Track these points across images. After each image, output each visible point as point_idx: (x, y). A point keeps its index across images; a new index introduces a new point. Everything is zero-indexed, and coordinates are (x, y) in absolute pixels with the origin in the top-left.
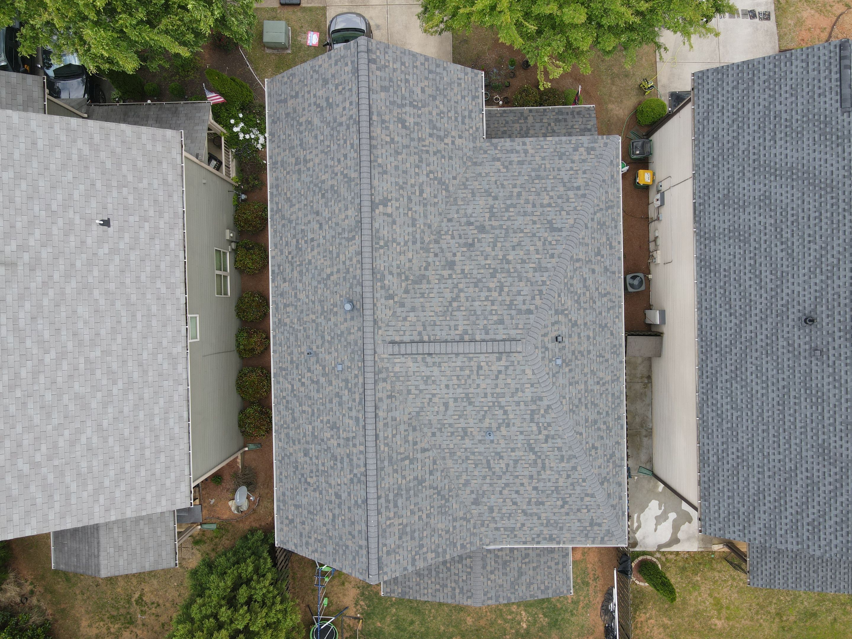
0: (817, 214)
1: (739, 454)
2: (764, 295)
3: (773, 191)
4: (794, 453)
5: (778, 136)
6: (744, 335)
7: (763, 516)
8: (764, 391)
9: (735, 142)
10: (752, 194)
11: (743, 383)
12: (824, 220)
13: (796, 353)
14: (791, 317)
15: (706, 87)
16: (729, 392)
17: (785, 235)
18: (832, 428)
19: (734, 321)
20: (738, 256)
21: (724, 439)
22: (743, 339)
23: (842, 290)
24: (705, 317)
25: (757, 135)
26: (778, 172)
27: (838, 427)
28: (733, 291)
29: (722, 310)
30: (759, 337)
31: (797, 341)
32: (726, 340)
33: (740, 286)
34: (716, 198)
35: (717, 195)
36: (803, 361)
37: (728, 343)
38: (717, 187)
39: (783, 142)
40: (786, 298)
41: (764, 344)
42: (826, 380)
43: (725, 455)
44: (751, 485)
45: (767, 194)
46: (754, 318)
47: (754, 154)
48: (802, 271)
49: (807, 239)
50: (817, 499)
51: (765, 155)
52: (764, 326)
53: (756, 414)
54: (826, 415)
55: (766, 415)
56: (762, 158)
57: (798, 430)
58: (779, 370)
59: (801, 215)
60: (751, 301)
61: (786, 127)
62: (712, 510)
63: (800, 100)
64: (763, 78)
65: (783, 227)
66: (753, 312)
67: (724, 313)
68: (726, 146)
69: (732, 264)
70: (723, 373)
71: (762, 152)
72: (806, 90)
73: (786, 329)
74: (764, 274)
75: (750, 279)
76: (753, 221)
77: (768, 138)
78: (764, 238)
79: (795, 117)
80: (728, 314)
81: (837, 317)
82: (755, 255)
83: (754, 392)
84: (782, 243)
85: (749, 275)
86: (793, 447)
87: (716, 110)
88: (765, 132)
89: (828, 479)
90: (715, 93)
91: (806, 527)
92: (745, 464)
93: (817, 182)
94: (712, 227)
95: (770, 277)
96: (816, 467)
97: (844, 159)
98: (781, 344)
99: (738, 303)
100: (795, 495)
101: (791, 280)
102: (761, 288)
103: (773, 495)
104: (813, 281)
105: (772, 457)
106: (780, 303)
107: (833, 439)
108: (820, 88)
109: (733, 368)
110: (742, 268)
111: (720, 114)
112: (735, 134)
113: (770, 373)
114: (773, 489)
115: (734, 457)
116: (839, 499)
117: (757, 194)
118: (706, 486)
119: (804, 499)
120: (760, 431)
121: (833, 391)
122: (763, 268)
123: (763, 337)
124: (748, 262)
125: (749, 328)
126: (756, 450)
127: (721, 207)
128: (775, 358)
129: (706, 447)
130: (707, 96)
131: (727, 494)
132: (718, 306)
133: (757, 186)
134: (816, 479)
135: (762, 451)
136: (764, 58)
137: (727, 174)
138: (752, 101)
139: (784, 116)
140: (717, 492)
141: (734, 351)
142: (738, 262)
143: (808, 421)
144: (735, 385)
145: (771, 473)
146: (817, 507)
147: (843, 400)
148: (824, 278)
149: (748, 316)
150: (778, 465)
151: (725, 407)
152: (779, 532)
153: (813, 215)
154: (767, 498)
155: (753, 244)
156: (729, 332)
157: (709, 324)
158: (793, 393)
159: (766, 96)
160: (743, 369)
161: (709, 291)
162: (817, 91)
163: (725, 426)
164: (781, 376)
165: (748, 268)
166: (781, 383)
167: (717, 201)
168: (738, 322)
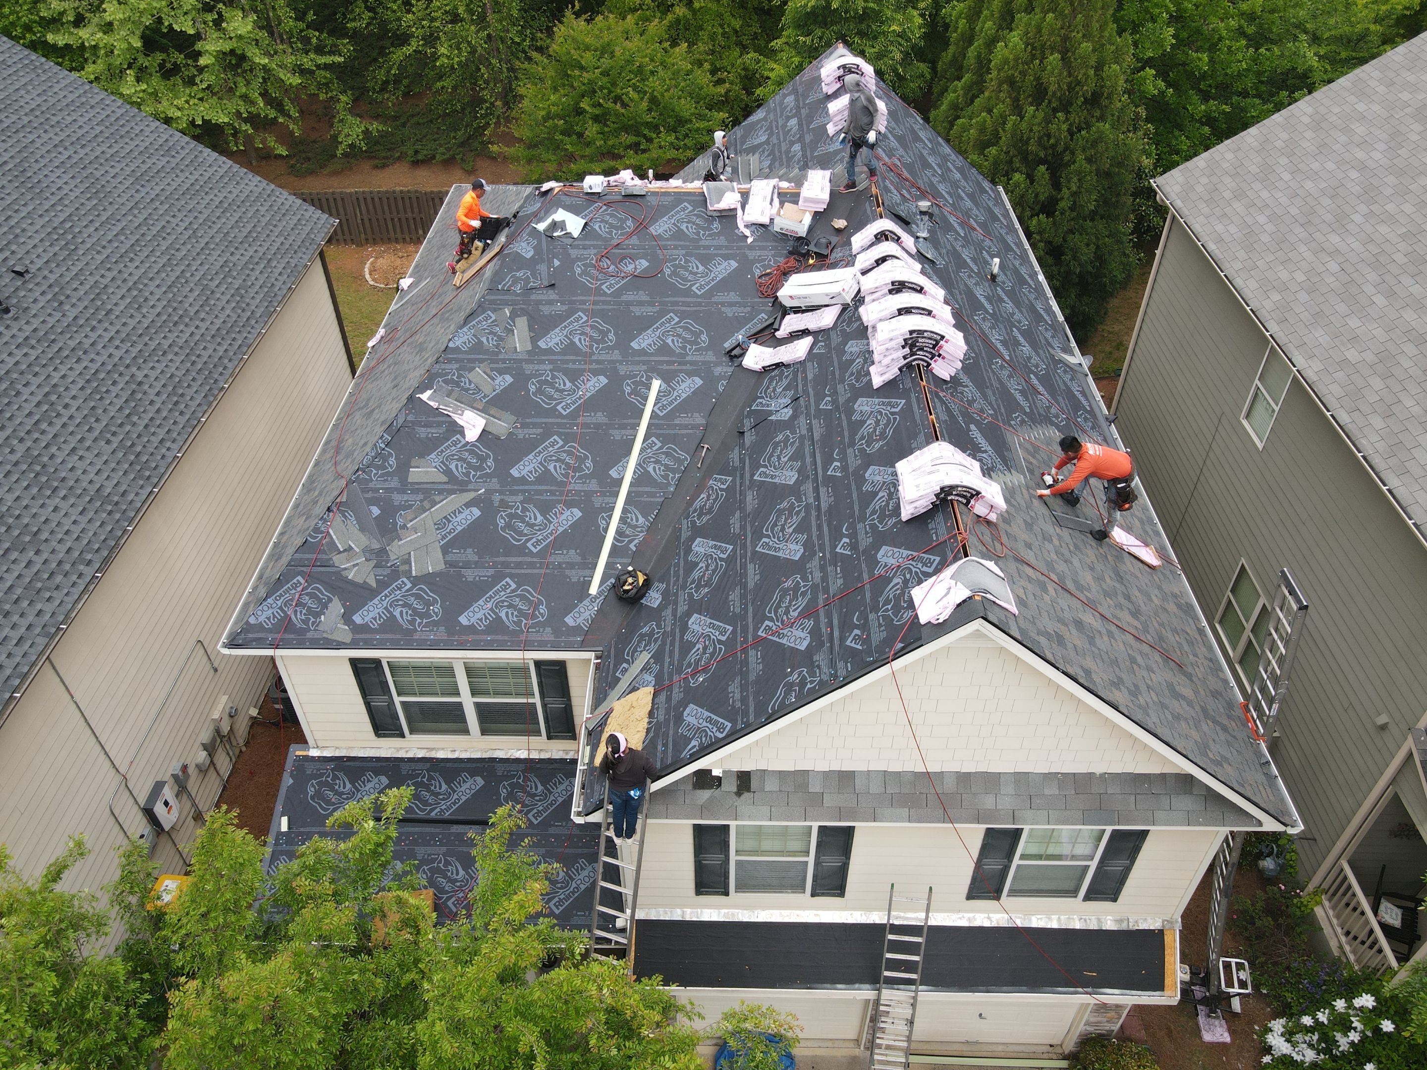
1: (232, 250)
2: (56, 376)
4: (145, 212)
6: (134, 351)
7: (235, 191)
8: (146, 281)
11: (175, 305)
13: (56, 289)
14: (28, 328)
16: (207, 309)
18: (66, 202)
19: (140, 376)
20: (67, 448)
21: (247, 272)
22: (139, 347)
24: (193, 405)
27: (55, 198)
28: (113, 409)
29: (152, 397)
30: (107, 336)
31: (43, 299)
32: (171, 361)
34: (45, 556)
35: (39, 560)
36: (53, 277)
37: (170, 357)
38: (29, 573)
40: (18, 353)
41: (106, 324)
42: (31, 243)
43: (256, 260)
44: (233, 219)
46: (100, 360)
50: (144, 166)
52: (87, 342)
53: (178, 269)
54: (63, 215)
55: (162, 261)
57: (120, 225)
58: (102, 288)
60: (88, 381)
66: (94, 366)
67: (152, 392)
69: (88, 443)
70: (202, 330)
73: (51, 320)
74: (35, 399)
75: (66, 406)
80: (146, 387)
82: (29, 432)
83: (164, 289)
85: (65, 413)
86: (140, 216)
89: (112, 171)
92: (230, 239)
94: (91, 514)
95: (25, 391)
96: (122, 187)
98: (75, 311)
100: (174, 184)
103: (207, 198)
105: (183, 225)
106: (34, 354)
107: (72, 196)
109: (181, 327)
110: (71, 429)
113: (121, 292)
114: (205, 202)
115: (242, 251)
116: (111, 151)
119: (163, 175)
120: (184, 252)
121: (31, 228)
122: (28, 407)
123: (100, 332)
124: (52, 431)
125: (118, 354)
126: (203, 241)
127: (44, 535)
128: (99, 303)
131: (276, 230)
132: (158, 405)
134: (132, 180)
135: (195, 236)
141: (166, 344)
142: (73, 440)
143: (97, 225)
144: (192, 312)
145: (196, 214)
146: (150, 162)
147: (23, 214)
149: (109, 367)
150: (179, 215)
151: (224, 298)
154: (217, 200)
156: (160, 366)
157: (190, 392)
158: (100, 258)
160: (164, 317)
161: (162, 433)
163: (237, 282)
165: (58, 422)
166: (110, 275)
167: (46, 549)
168: (134, 369)
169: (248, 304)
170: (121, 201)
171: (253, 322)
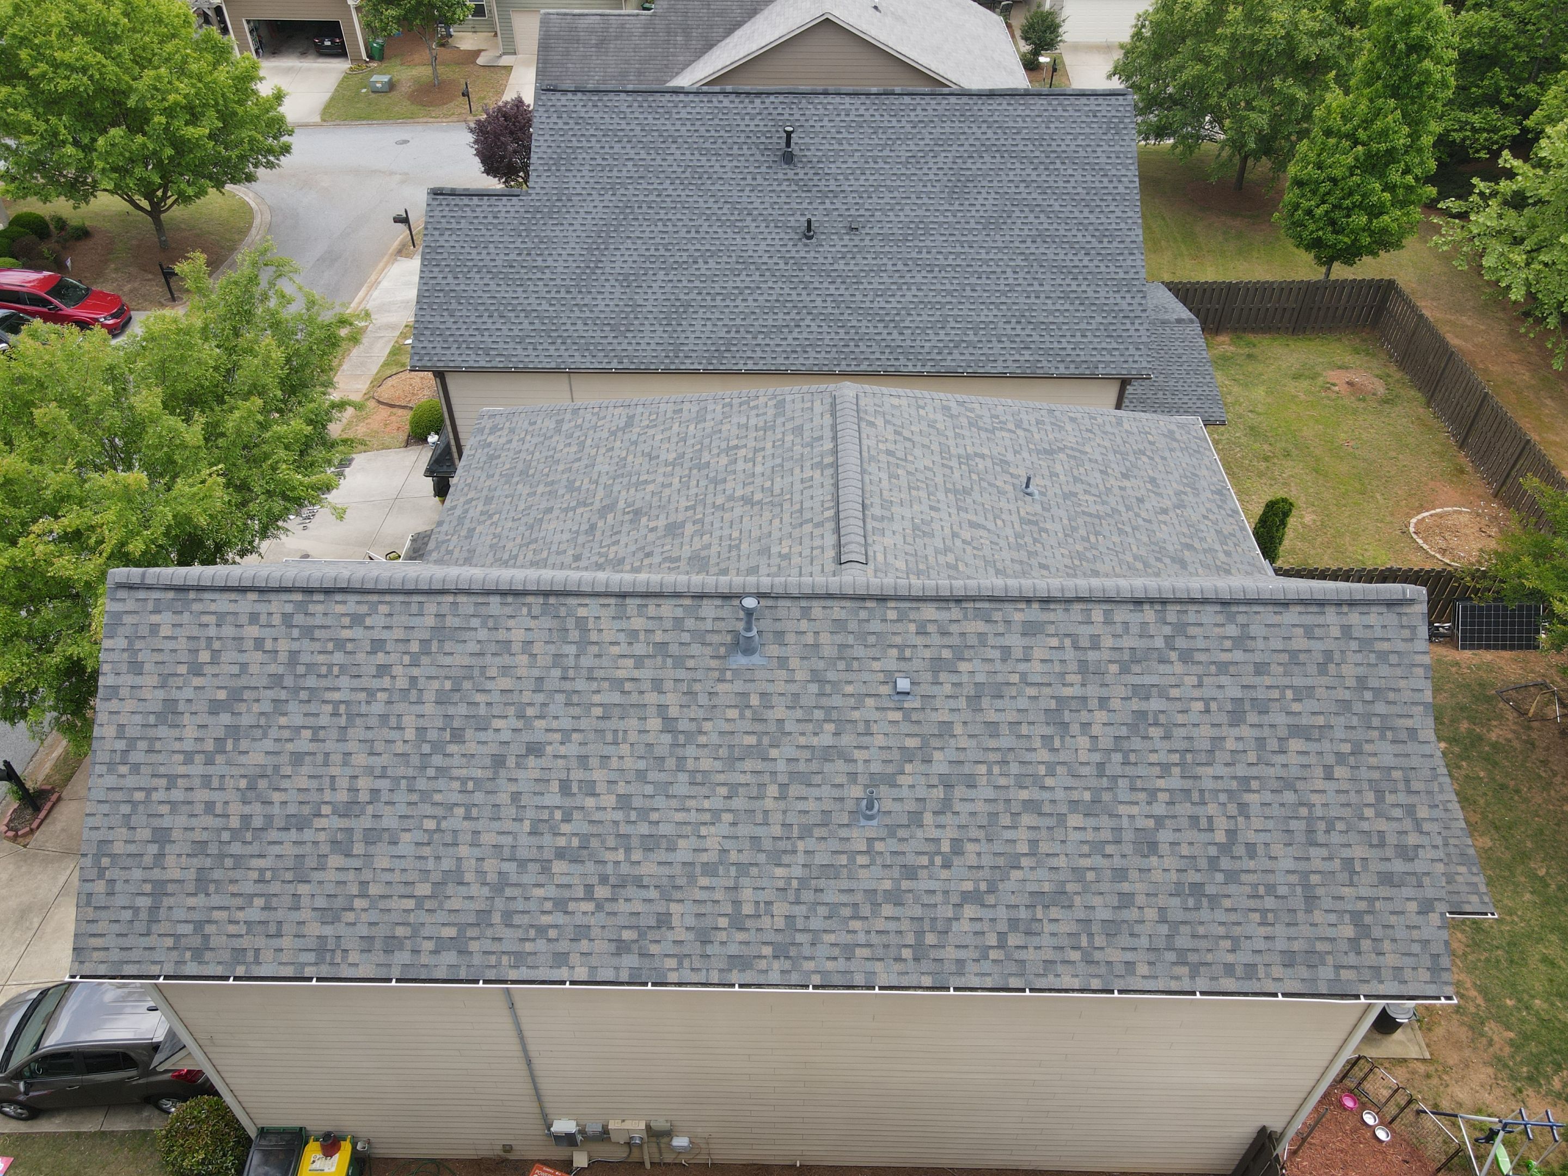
0: (660, 224)
1: (1014, 320)
2: (770, 284)
3: (618, 270)
4: (1000, 256)
5: (540, 263)
6: (830, 310)
7: (1102, 294)
8: (914, 287)
9: (535, 314)
10: (617, 295)
11: (903, 312)
12: (670, 216)
13: (855, 250)
14: (803, 254)
15: (438, 350)
16: (918, 331)
17: (685, 259)
18: (959, 214)
19: (807, 322)
20: (708, 315)
21: (994, 339)
22: (836, 311)
23: (767, 199)
25: (532, 288)
26: (592, 265)
27: (956, 207)
28: (761, 322)
29: (790, 337)
30: (832, 291)
31: (838, 248)
32: (837, 333)
33: (753, 313)
34: (615, 341)
35: (610, 340)
36: (867, 242)
37: (842, 331)
38: (598, 340)
39: (549, 259)
40: (775, 260)
41: (843, 286)
42: (892, 218)
43: (1018, 339)
44: (1058, 307)
45: (621, 278)
46: (804, 297)
47: (558, 292)
48: (739, 241)
49: (693, 234)
50: (1062, 232)
51: (563, 279)
52: (817, 285)
53: (949, 299)
54: (941, 219)
55: (948, 287)
56: (568, 282)
57: (967, 250)
58: (881, 270)
59: (658, 240)
60: (777, 301)
61: (529, 254)
62: (1108, 358)
63: (496, 238)
64: (450, 279)
65: (672, 260)
66: (794, 297)
67: (795, 335)
68: (538, 325)
69: (720, 323)
70: (889, 338)
71: (559, 282)
72: (484, 232)
73: (821, 260)
74: (739, 284)
75: (744, 300)
76: (658, 296)
77: (539, 275)
78: (685, 283)
79: (518, 244)
80: (797, 330)
81: (805, 205)
82: (708, 294)
83: (915, 300)
84: (695, 262)
85: (738, 302)
86: (991, 256)
87: (479, 338)
88: (530, 279)
89: (1031, 218)
90: (451, 339)
91: (1105, 245)
92: (1027, 314)
93: (614, 223)
94: (659, 348)
95: (742, 278)
96: (1017, 232)
97: (590, 194)
98: (842, 267)
99: (781, 316)
100: (1062, 256)
101: (750, 253)
102: (759, 288)
103: (1068, 281)
104: (752, 229)
105: (1011, 281)
106: (782, 266)
107: (973, 213)
108: (485, 217)
109: (881, 325)
110: (727, 310)
111: (486, 333)
112: (522, 315)
113: (886, 280)
114: (1059, 281)
115: (1018, 327)
116: (1057, 208)
117: (618, 290)
118: (1072, 366)
119: (1067, 246)
120: (975, 294)
121: (909, 212)
122: (731, 284)
123: (832, 287)
124: (718, 303)
125: (818, 304)
126: (1003, 299)
127: (630, 335)
128: (863, 274)
129: (1009, 363)
130: (453, 350)
131: (1079, 339)
132: (784, 343)
133: (608, 289)
134: (1034, 232)
135: (1004, 293)
136: (421, 278)
137: (580, 326)
138: (480, 293)
139: (513, 256)
140: (1078, 352)
141: (854, 323)
142: (717, 315)
144: (907, 324)
145: (1036, 283)
146: (1074, 232)
147: (919, 202)
148: (749, 218)
149: (800, 305)
150: (1021, 275)
151: (942, 337)
152: (1122, 275)
153: (660, 228)
154: (1074, 288)
155: (692, 296)
156: (825, 329)
158: (914, 255)
159: (478, 276)
160: (881, 312)
161: (759, 354)
162: (490, 220)
163: (972, 337)
164: (890, 267)
165: (728, 302)
166: (900, 266)
167: (620, 339)
168: (810, 317)
169: (950, 353)
170: (998, 237)
171: (930, 364)
